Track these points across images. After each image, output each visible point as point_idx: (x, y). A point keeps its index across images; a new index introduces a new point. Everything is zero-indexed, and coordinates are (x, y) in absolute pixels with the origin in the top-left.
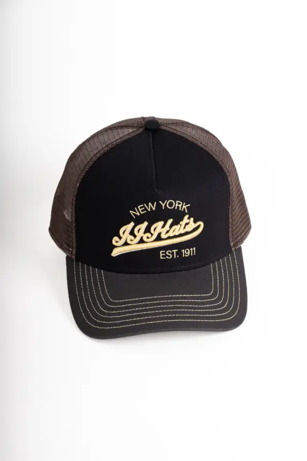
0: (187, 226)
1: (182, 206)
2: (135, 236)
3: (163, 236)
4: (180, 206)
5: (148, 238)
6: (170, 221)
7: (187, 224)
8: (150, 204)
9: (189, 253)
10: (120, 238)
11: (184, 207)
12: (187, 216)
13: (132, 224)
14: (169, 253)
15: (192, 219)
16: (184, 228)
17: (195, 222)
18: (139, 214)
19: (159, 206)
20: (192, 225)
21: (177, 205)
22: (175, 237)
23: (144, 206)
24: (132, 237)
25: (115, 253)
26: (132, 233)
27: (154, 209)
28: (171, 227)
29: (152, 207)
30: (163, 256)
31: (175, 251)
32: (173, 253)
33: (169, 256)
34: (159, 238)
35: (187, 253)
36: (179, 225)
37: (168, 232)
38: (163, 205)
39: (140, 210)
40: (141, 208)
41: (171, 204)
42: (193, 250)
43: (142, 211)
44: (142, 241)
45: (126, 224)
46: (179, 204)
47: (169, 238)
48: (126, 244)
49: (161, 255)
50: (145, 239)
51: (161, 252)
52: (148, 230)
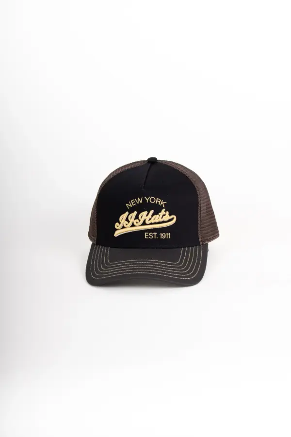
0: (164, 217)
1: (161, 202)
2: (129, 222)
3: (147, 222)
4: (159, 202)
5: (137, 223)
6: (152, 212)
7: (164, 215)
8: (138, 199)
9: (165, 236)
10: (120, 223)
11: (162, 203)
12: (164, 210)
13: (127, 213)
14: (151, 234)
15: (167, 212)
16: (162, 218)
17: (170, 215)
18: (131, 206)
19: (144, 200)
20: (167, 217)
21: (157, 201)
22: (155, 223)
23: (135, 201)
24: (127, 222)
25: (117, 234)
26: (127, 220)
27: (141, 202)
28: (152, 216)
29: (139, 201)
30: (147, 237)
31: (155, 233)
32: (153, 235)
33: (151, 237)
34: (144, 224)
35: (164, 236)
36: (158, 215)
37: (150, 219)
38: (147, 200)
39: (132, 203)
40: (133, 201)
41: (153, 200)
42: (168, 235)
43: (134, 204)
44: (133, 225)
45: (123, 214)
46: (158, 200)
47: (151, 224)
48: (123, 227)
49: (146, 235)
50: (135, 224)
51: (146, 233)
52: (137, 217)
